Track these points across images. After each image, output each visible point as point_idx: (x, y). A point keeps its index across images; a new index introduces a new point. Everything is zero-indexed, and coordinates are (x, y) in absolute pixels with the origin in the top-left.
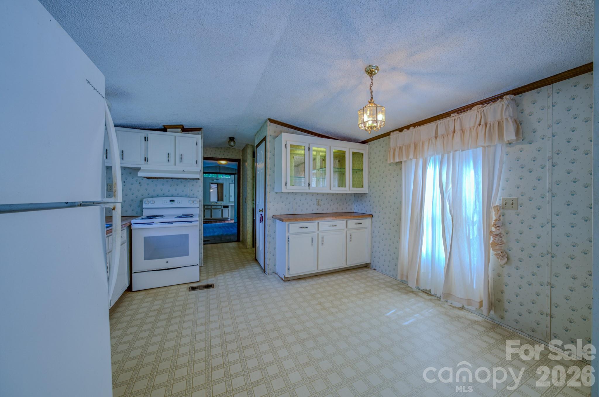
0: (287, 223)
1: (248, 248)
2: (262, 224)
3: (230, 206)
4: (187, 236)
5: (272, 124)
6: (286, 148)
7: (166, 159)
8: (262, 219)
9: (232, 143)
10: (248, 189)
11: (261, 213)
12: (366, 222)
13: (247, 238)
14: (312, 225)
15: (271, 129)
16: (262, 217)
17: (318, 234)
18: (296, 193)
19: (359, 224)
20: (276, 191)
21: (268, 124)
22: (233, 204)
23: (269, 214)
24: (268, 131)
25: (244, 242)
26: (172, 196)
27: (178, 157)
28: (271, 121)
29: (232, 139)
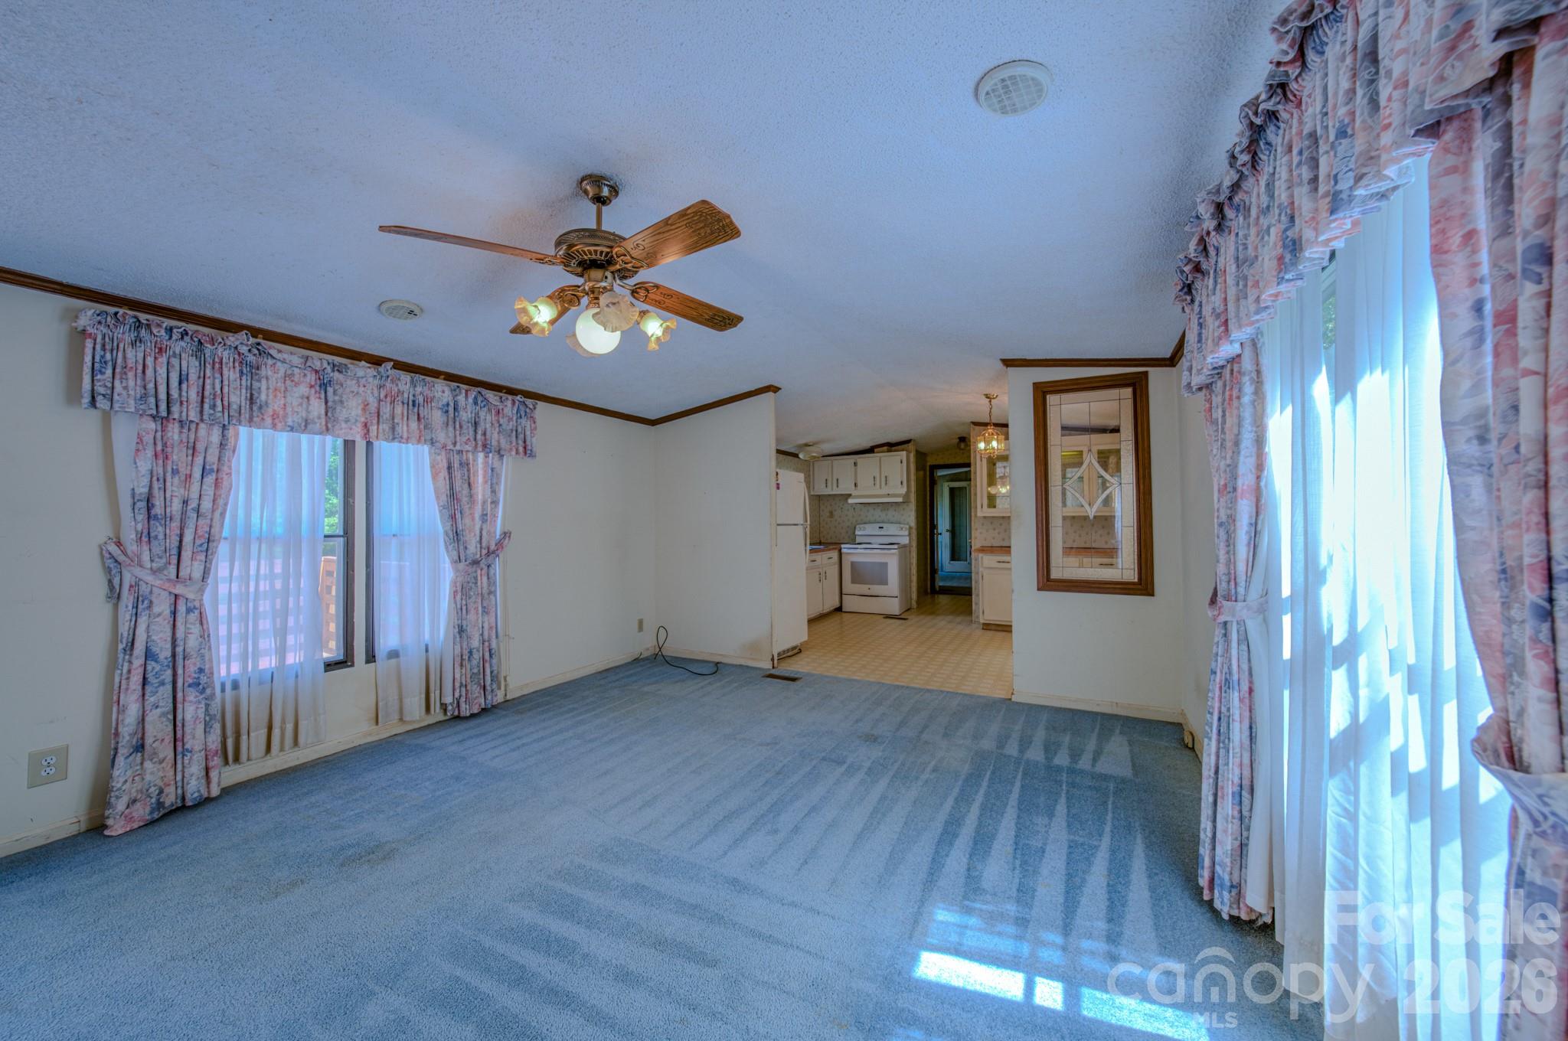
0: (980, 555)
5: (976, 428)
7: (872, 484)
9: (962, 445)
26: (883, 522)
27: (883, 479)
28: (975, 424)
29: (962, 440)
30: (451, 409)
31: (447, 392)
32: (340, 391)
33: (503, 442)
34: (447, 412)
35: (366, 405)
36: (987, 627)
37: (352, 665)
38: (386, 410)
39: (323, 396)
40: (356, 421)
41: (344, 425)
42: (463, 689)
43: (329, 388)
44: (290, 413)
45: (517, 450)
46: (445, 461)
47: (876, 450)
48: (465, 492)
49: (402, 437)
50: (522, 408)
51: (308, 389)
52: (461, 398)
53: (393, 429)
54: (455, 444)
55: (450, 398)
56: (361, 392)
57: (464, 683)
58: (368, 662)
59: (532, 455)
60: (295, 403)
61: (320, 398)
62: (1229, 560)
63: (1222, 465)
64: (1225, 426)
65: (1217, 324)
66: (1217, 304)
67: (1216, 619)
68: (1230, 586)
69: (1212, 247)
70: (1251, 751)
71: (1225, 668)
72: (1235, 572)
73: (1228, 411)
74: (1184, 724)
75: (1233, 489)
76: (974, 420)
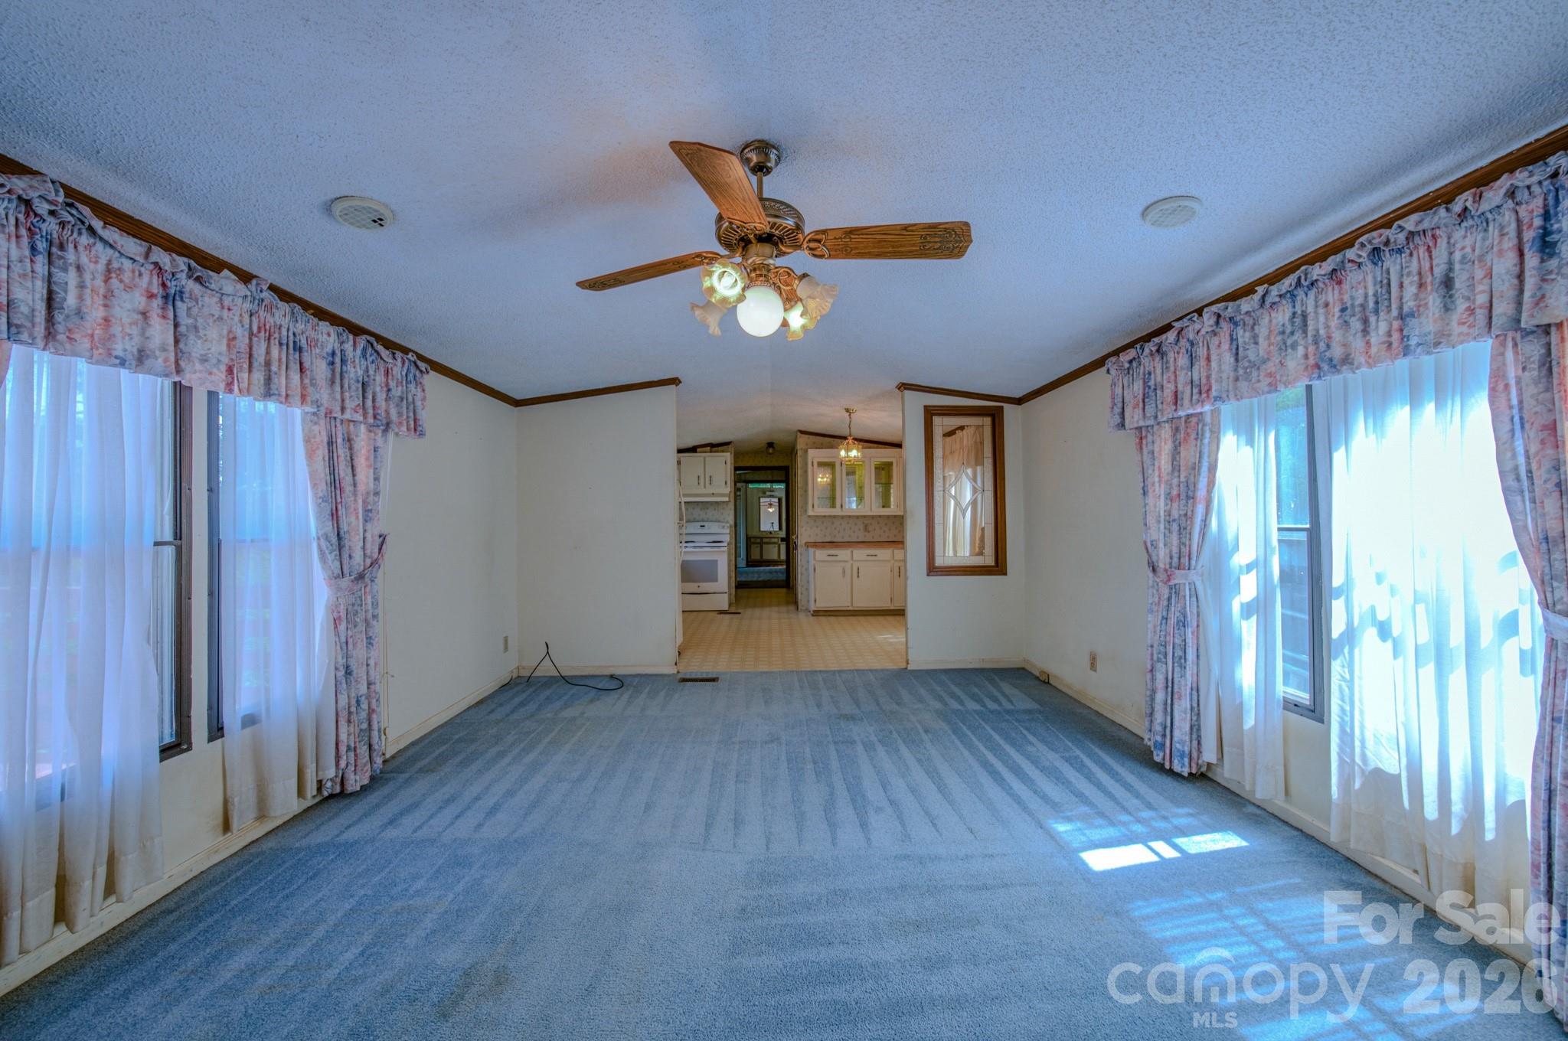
0: (815, 550)
4: (715, 562)
5: (803, 435)
6: (813, 466)
7: (696, 483)
9: (771, 450)
14: (843, 554)
15: (799, 441)
17: (853, 564)
21: (798, 436)
24: (798, 444)
26: (703, 521)
27: (708, 479)
28: (802, 432)
29: (770, 445)
30: (338, 360)
31: (333, 336)
32: (195, 311)
33: (393, 412)
34: (332, 363)
35: (232, 340)
37: (189, 749)
38: (260, 351)
39: (171, 315)
40: (219, 361)
41: (198, 366)
42: (352, 754)
43: (179, 304)
44: (119, 335)
45: (408, 425)
46: (324, 434)
47: (698, 450)
48: (349, 479)
49: (279, 395)
50: (413, 369)
51: (144, 300)
52: (348, 347)
53: (268, 380)
54: (343, 409)
55: (337, 345)
56: (225, 317)
57: (353, 746)
58: (211, 739)
59: (422, 434)
60: (126, 321)
61: (164, 317)
62: (1181, 544)
63: (1175, 481)
64: (1177, 457)
65: (1195, 391)
66: (1196, 378)
67: (1166, 583)
68: (1182, 561)
69: (1185, 340)
70: (1198, 664)
71: (1178, 614)
72: (1190, 551)
73: (1182, 448)
74: (1028, 667)
75: (1188, 497)
76: (803, 429)
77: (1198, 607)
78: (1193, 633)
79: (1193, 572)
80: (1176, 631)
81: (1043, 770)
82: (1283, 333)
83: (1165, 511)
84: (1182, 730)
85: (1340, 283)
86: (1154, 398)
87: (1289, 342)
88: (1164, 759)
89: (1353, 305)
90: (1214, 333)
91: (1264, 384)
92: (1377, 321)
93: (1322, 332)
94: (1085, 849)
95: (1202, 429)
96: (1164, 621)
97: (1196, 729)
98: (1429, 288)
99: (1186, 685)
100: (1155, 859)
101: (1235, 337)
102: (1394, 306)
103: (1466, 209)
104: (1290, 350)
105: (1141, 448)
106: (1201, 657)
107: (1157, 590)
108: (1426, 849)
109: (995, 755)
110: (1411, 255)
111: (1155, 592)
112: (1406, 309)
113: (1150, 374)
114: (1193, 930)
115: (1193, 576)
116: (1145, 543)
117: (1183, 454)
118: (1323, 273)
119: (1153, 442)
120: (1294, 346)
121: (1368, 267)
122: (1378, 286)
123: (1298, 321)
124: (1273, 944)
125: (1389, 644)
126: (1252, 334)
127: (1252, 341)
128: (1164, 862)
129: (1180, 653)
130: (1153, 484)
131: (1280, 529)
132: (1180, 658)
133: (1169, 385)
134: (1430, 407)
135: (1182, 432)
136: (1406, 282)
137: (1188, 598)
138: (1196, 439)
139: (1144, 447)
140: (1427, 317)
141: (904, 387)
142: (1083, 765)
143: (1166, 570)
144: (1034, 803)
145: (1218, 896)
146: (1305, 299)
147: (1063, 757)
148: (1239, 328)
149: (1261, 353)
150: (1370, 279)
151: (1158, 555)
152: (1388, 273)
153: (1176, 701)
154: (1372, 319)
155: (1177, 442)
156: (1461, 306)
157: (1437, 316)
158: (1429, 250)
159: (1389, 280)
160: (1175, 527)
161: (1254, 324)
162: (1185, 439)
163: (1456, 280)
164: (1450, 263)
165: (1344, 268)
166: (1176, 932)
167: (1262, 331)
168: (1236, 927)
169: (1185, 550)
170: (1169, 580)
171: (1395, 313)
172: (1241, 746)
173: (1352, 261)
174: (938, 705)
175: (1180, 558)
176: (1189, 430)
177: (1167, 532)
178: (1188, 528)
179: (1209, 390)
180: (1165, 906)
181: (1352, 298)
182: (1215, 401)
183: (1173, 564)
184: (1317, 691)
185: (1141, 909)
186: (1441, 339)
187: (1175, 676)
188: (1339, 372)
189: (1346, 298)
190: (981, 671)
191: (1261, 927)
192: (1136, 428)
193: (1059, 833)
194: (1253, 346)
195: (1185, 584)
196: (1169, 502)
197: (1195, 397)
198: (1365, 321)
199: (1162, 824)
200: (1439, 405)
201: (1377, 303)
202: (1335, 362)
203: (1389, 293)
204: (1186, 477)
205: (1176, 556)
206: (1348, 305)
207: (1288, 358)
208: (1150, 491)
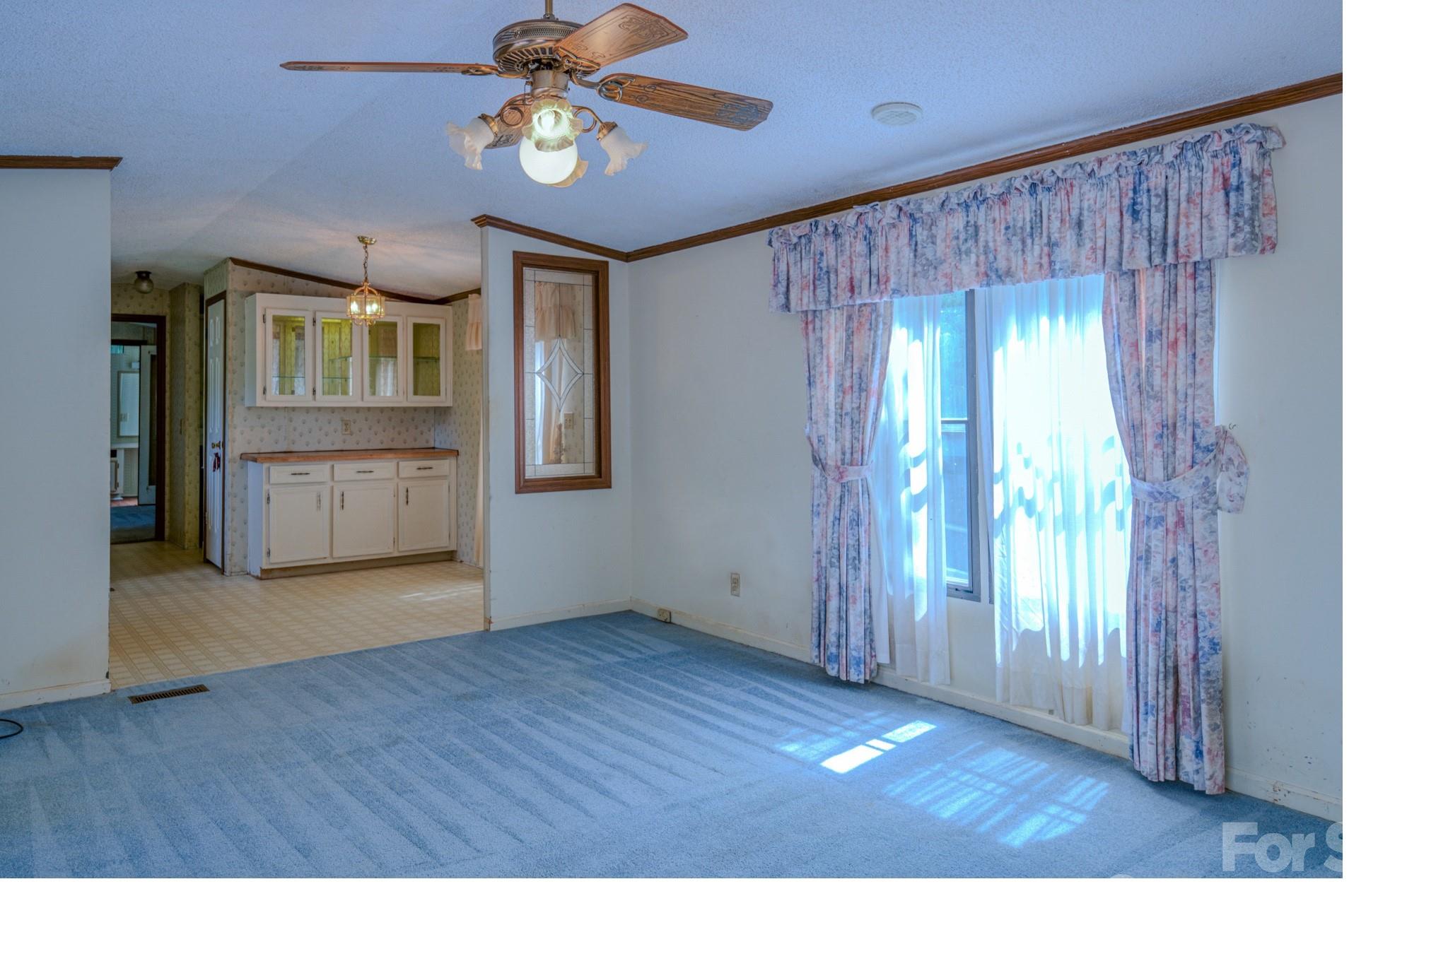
0: (265, 465)
1: (186, 547)
2: (218, 473)
3: (123, 452)
5: (238, 267)
6: (264, 322)
8: (219, 462)
9: (145, 286)
10: (187, 397)
11: (216, 450)
12: (445, 466)
13: (184, 524)
14: (319, 471)
15: (236, 280)
16: (219, 459)
17: (332, 488)
18: (294, 409)
19: (425, 468)
20: (247, 404)
21: (230, 268)
22: (136, 445)
23: (233, 450)
24: (230, 283)
25: (176, 541)
28: (236, 262)
29: (143, 276)
36: (267, 575)
62: (853, 438)
63: (848, 372)
64: (850, 346)
65: (874, 280)
66: (874, 267)
67: (838, 481)
68: (854, 456)
69: (863, 226)
70: (869, 564)
71: (850, 513)
72: (863, 446)
73: (855, 336)
74: (637, 609)
75: (861, 390)
76: (235, 256)
77: (869, 503)
78: (865, 532)
79: (865, 467)
80: (850, 532)
81: (734, 705)
82: (957, 238)
83: (836, 404)
84: (856, 637)
85: (1004, 204)
86: (826, 281)
87: (963, 248)
88: (839, 671)
89: (1014, 226)
90: (894, 226)
91: (942, 282)
92: (1033, 243)
93: (991, 244)
94: (823, 759)
95: (876, 320)
96: (837, 522)
97: (869, 632)
98: (1067, 225)
99: (861, 587)
100: (880, 753)
101: (914, 233)
102: (1045, 234)
103: (1093, 170)
104: (964, 256)
105: (807, 334)
106: (872, 557)
107: (826, 490)
108: (1062, 686)
109: (676, 701)
110: (1056, 195)
111: (822, 491)
112: (1053, 239)
113: (822, 254)
114: (936, 793)
115: (866, 472)
116: (809, 438)
117: (856, 344)
118: (995, 193)
119: (821, 329)
120: (968, 252)
121: (1027, 196)
122: (1033, 215)
123: (971, 230)
124: (989, 786)
125: (1033, 520)
126: (930, 234)
127: (930, 240)
128: (887, 754)
129: (855, 554)
130: (821, 374)
131: (943, 422)
132: (855, 558)
133: (844, 270)
134: (1062, 318)
135: (855, 321)
136: (1053, 217)
137: (860, 495)
138: (870, 329)
139: (811, 334)
140: (1065, 247)
141: (485, 221)
142: (767, 694)
143: (838, 468)
144: (749, 734)
145: (938, 767)
146: (977, 211)
147: (743, 690)
148: (918, 225)
149: (939, 254)
150: (1027, 205)
151: (826, 452)
152: (1041, 205)
153: (850, 606)
154: (1029, 241)
155: (851, 330)
156: (1088, 245)
157: (1073, 249)
158: (1067, 194)
159: (1041, 212)
160: (848, 421)
161: (932, 224)
162: (858, 328)
163: (1085, 224)
164: (1081, 209)
165: (1010, 193)
166: (928, 797)
167: (940, 233)
168: (961, 783)
169: (857, 446)
170: (842, 478)
171: (1045, 240)
172: (912, 641)
173: (1016, 189)
174: (571, 665)
175: (852, 453)
176: (863, 320)
177: (839, 426)
178: (862, 421)
179: (887, 281)
180: (909, 783)
181: (1014, 220)
182: (893, 293)
183: (846, 461)
184: (974, 572)
185: (896, 789)
186: (1073, 270)
187: (850, 579)
188: (1003, 282)
189: (1009, 218)
190: (585, 619)
191: (977, 779)
192: (802, 312)
193: (791, 753)
194: (930, 245)
195: (857, 480)
196: (841, 394)
197: (874, 287)
198: (1024, 242)
199: (866, 727)
200: (1068, 318)
201: (1032, 228)
202: (1000, 273)
203: (1041, 222)
204: (858, 368)
205: (848, 451)
206: (1011, 225)
207: (963, 262)
208: (818, 381)
